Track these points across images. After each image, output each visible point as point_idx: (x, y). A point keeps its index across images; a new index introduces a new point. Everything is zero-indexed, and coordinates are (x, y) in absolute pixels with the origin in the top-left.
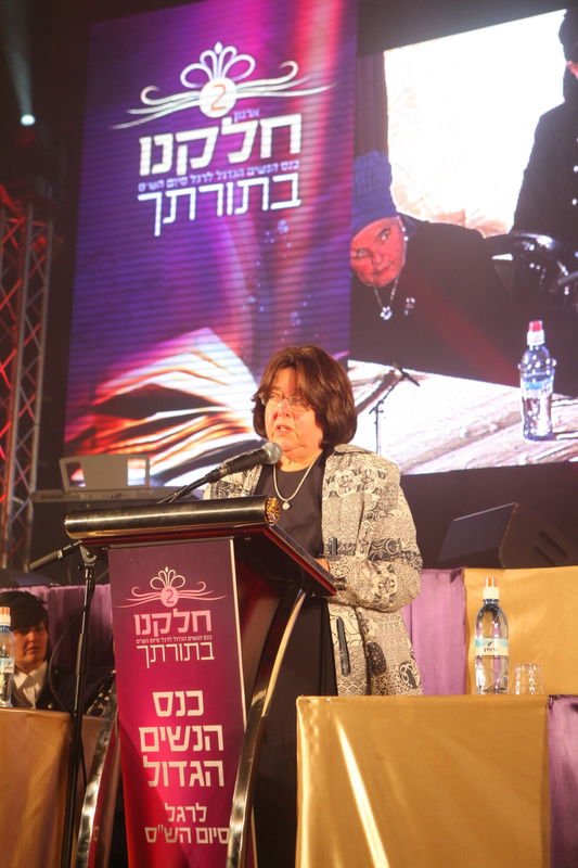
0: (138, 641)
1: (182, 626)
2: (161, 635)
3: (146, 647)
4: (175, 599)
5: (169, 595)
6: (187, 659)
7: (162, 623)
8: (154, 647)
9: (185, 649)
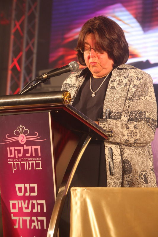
0: (9, 160)
1: (28, 153)
2: (19, 157)
3: (12, 163)
4: (25, 140)
5: (22, 139)
6: (30, 169)
7: (19, 151)
8: (16, 163)
9: (29, 164)
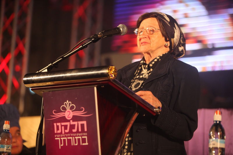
0: (56, 136)
1: (74, 129)
2: (65, 133)
3: (59, 139)
6: (76, 144)
8: (62, 139)
9: (75, 139)
